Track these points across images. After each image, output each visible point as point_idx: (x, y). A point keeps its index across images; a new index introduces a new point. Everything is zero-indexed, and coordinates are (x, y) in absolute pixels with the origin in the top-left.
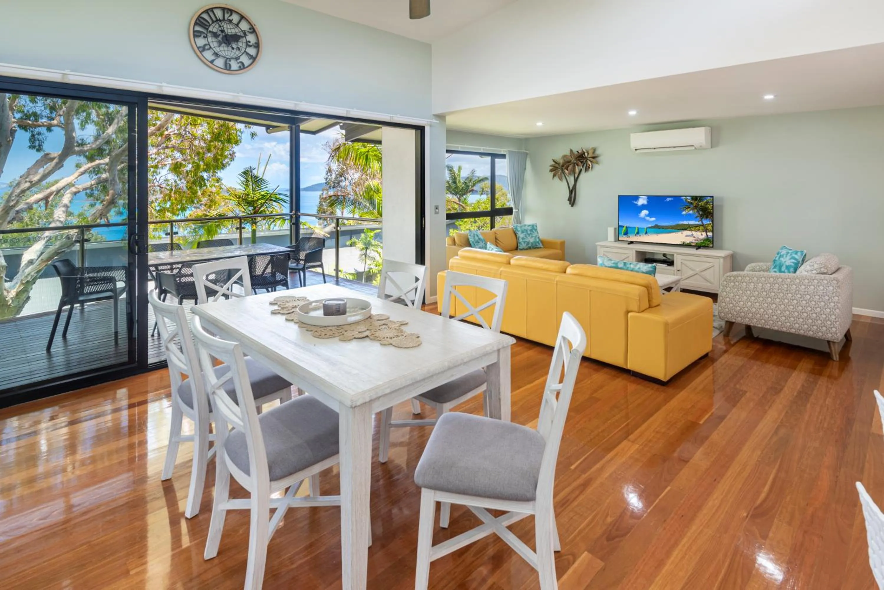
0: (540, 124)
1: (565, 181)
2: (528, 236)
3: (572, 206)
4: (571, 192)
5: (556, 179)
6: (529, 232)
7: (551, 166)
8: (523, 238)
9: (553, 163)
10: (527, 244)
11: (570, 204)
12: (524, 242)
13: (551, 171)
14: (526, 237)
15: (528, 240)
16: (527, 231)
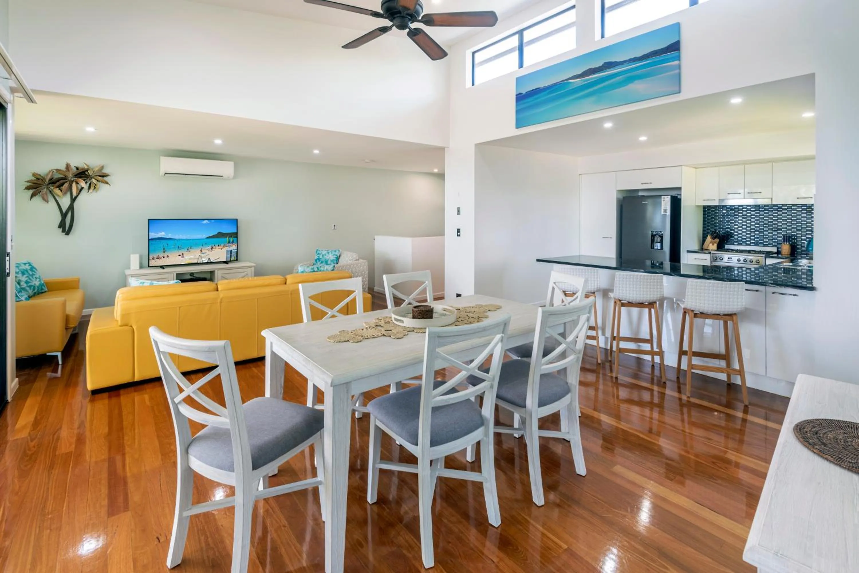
0: (90, 129)
1: (52, 203)
2: (31, 277)
3: (68, 233)
4: (64, 216)
5: (37, 199)
6: (31, 273)
7: (28, 182)
8: (27, 282)
9: (33, 178)
10: (34, 289)
11: (63, 231)
12: (30, 287)
13: (28, 188)
14: (30, 279)
15: (33, 284)
16: (27, 271)
